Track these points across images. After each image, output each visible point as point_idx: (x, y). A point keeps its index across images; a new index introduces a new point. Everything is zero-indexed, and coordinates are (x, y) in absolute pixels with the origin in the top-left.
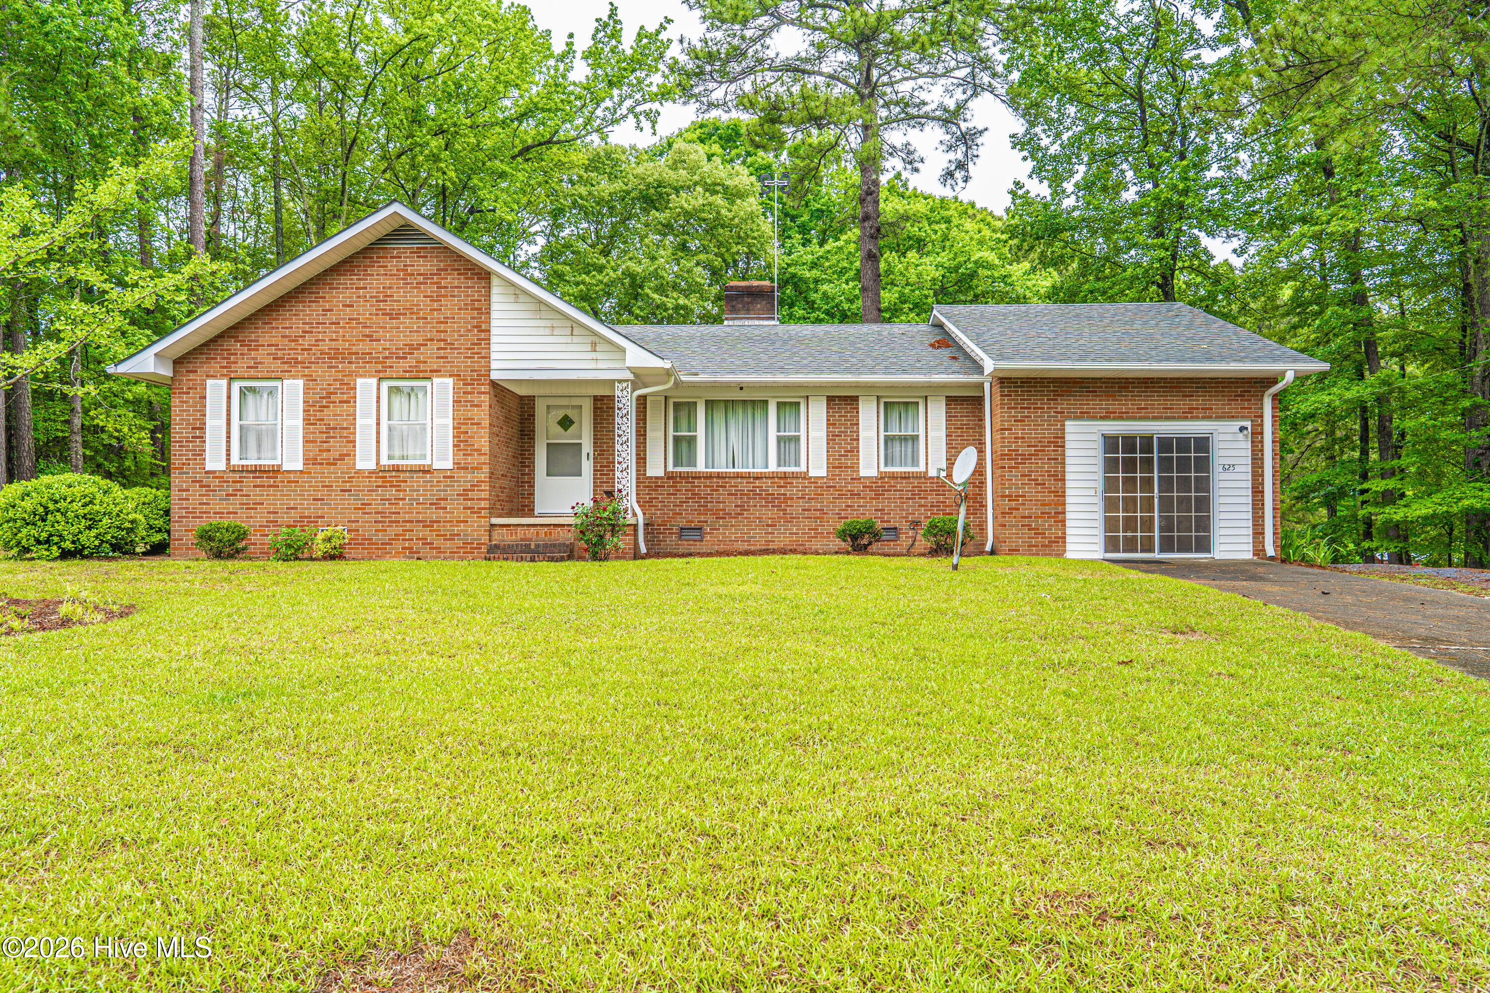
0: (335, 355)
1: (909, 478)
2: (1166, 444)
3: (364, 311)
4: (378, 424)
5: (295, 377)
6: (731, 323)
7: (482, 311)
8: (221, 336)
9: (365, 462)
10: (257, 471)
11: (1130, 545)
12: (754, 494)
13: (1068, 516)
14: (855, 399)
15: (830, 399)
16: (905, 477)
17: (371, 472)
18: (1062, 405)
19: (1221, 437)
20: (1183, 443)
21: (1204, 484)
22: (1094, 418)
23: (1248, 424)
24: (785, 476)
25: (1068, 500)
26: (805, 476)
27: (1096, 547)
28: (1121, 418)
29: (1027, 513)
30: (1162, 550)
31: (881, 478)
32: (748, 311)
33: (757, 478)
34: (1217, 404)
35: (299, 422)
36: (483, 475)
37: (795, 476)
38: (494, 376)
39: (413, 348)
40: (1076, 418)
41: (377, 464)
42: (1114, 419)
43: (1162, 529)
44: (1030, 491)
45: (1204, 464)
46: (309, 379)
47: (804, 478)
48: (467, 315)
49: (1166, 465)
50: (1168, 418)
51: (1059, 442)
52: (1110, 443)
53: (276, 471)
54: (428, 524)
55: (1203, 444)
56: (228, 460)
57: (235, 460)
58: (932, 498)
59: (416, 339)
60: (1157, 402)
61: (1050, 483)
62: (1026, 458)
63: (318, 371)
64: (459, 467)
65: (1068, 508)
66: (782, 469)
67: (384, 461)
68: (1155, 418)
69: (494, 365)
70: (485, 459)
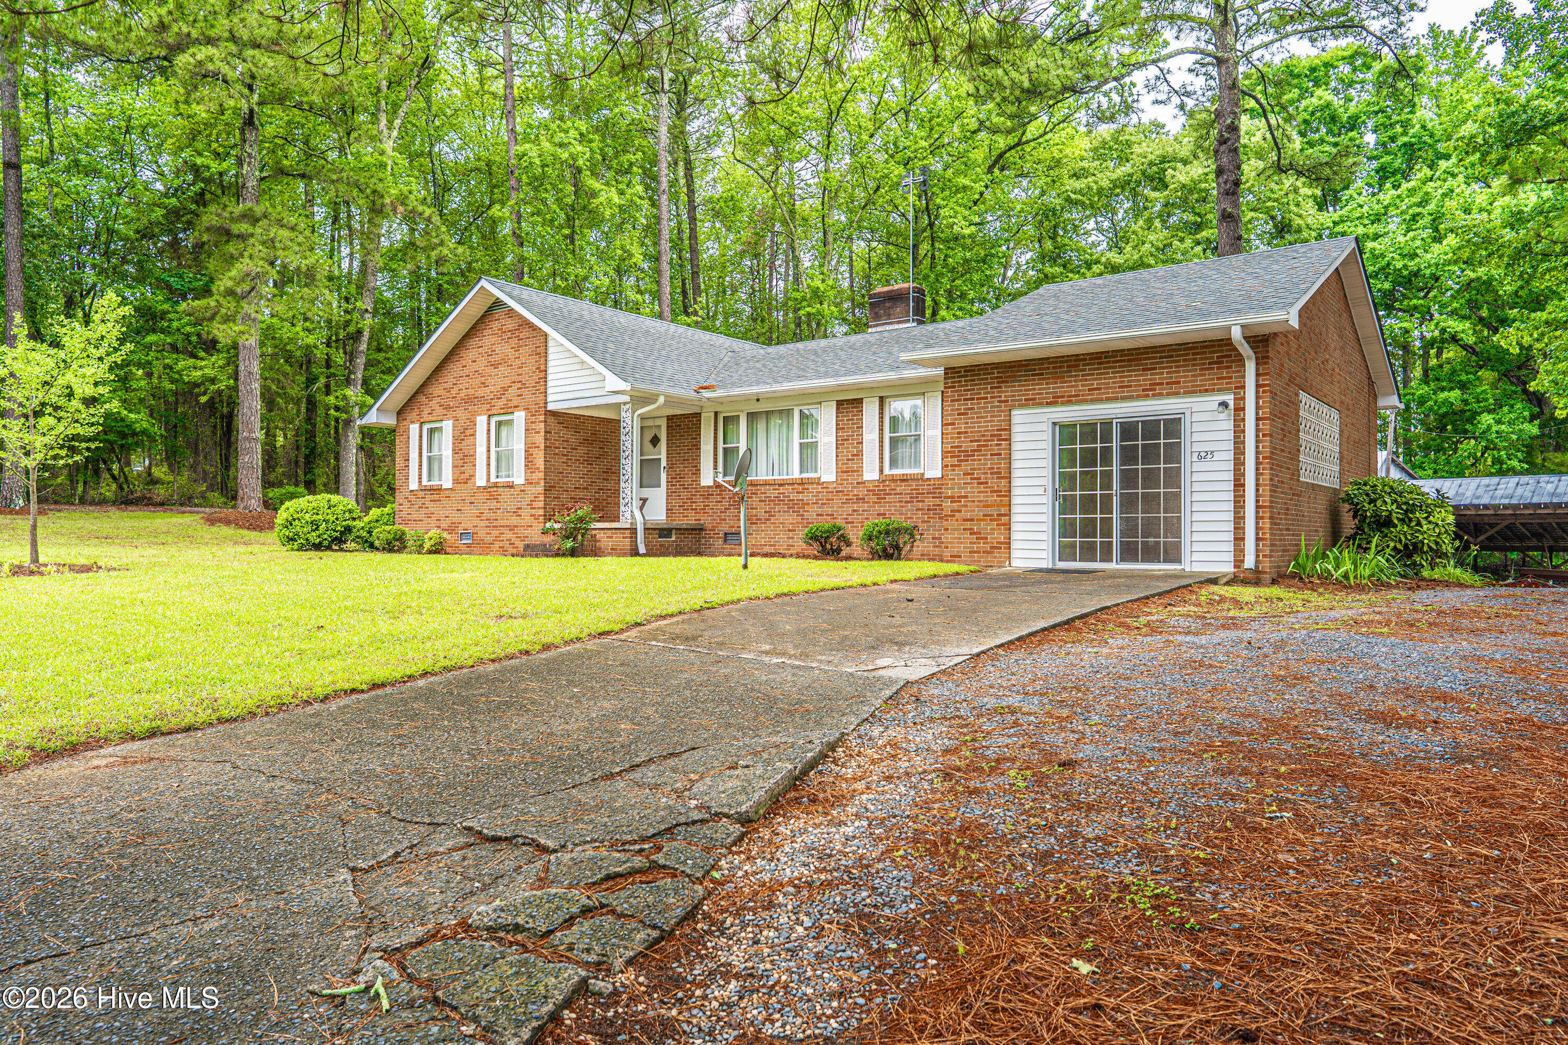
0: (469, 400)
1: (907, 480)
2: (1128, 430)
3: (481, 364)
4: (489, 451)
5: (448, 419)
6: (874, 330)
7: (543, 355)
8: (416, 393)
9: (481, 481)
10: (431, 490)
11: (1088, 553)
12: (778, 500)
13: (1015, 518)
14: (860, 401)
15: (840, 403)
16: (904, 479)
17: (485, 488)
18: (1006, 392)
19: (1196, 417)
20: (1151, 428)
21: (1174, 478)
22: (1040, 405)
23: (1229, 398)
24: (802, 482)
25: (1015, 500)
26: (818, 482)
27: (1044, 555)
28: (1069, 402)
29: (968, 516)
30: (1123, 560)
31: (884, 481)
32: (889, 316)
33: (780, 485)
34: (1185, 376)
35: (450, 452)
36: (540, 488)
37: (811, 482)
38: (551, 407)
39: (505, 389)
40: (1022, 406)
41: (488, 480)
42: (1063, 403)
43: (1123, 534)
44: (972, 490)
45: (1174, 454)
46: (456, 419)
47: (818, 484)
48: (533, 359)
49: (1128, 455)
50: (1124, 399)
51: (1004, 435)
52: (1065, 432)
53: (439, 489)
54: (512, 528)
55: (1173, 426)
56: (420, 482)
57: (425, 482)
58: (930, 501)
59: (507, 382)
60: (1110, 379)
61: (993, 482)
62: (969, 454)
63: (460, 413)
64: (529, 482)
65: (1015, 509)
66: (805, 475)
67: (493, 479)
68: (1109, 400)
69: (550, 398)
70: (542, 475)
